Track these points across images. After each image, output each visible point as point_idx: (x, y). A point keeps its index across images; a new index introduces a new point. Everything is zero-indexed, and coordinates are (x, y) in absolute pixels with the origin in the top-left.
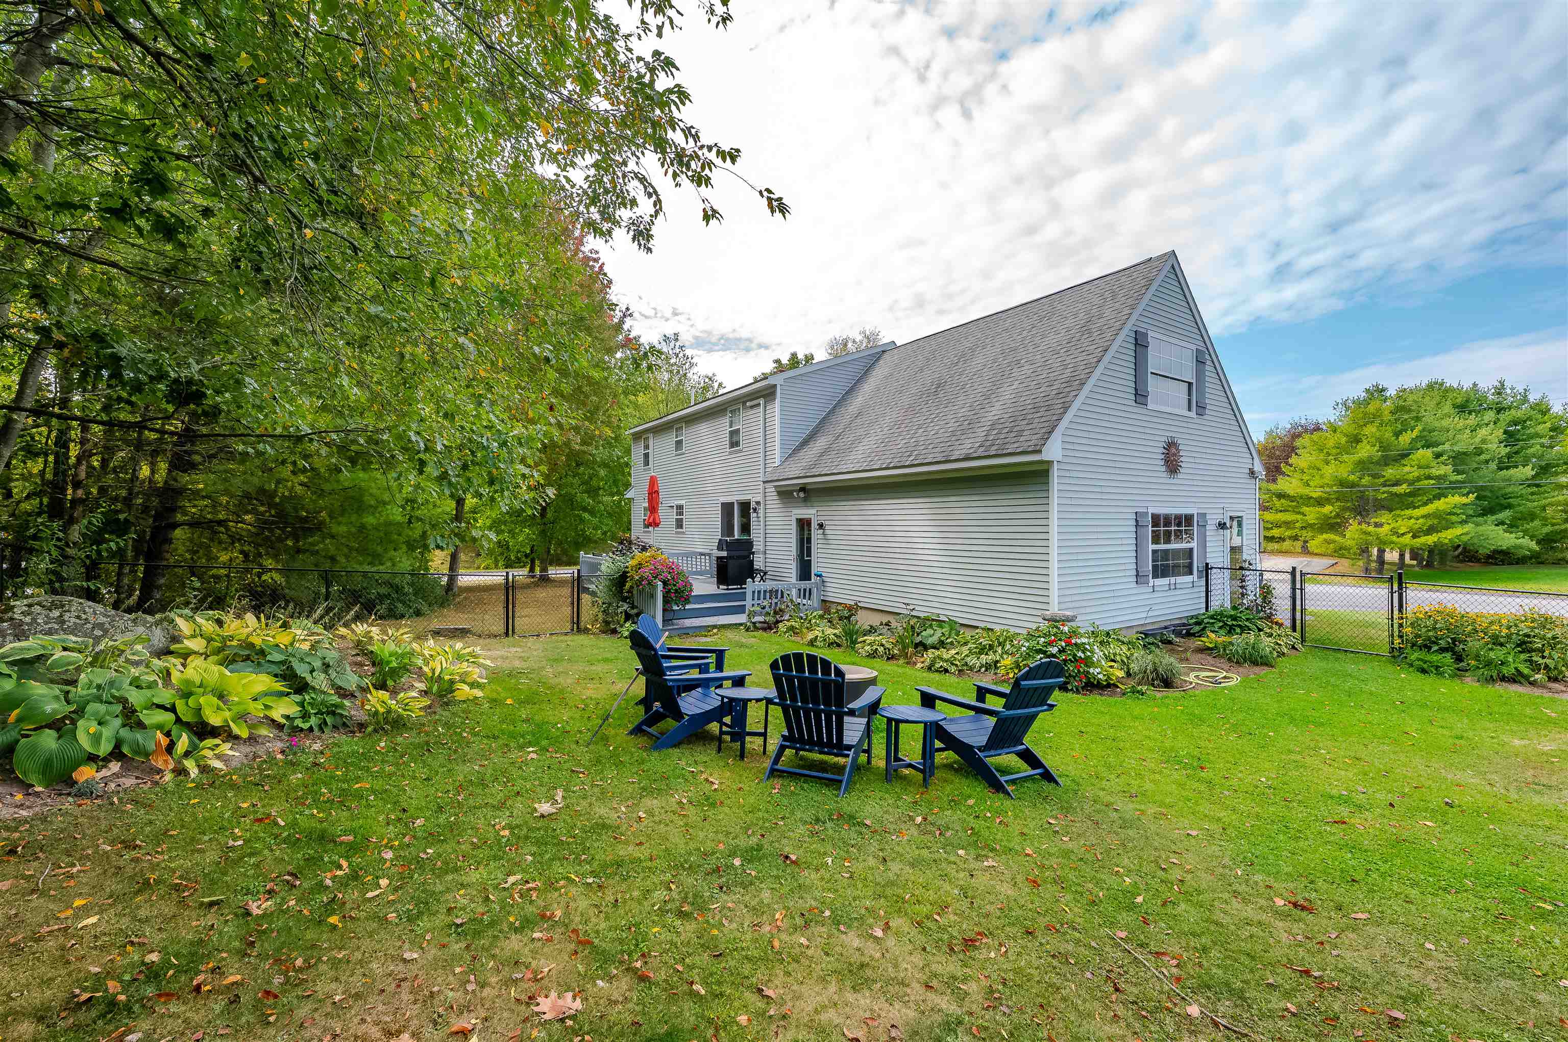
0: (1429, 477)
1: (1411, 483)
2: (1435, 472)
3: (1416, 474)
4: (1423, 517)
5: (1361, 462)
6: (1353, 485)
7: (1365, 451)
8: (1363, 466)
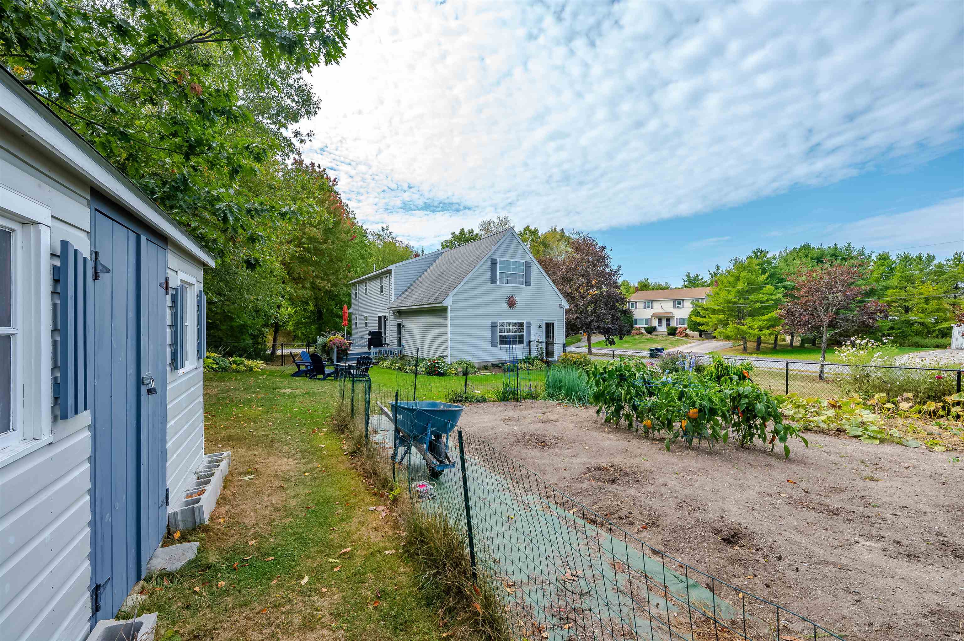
0: (772, 300)
1: (762, 303)
2: (774, 297)
3: (766, 298)
4: (766, 320)
5: (738, 292)
6: (735, 303)
7: (741, 285)
8: (741, 293)
